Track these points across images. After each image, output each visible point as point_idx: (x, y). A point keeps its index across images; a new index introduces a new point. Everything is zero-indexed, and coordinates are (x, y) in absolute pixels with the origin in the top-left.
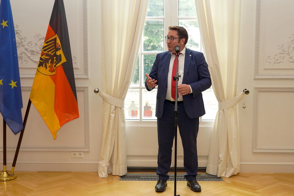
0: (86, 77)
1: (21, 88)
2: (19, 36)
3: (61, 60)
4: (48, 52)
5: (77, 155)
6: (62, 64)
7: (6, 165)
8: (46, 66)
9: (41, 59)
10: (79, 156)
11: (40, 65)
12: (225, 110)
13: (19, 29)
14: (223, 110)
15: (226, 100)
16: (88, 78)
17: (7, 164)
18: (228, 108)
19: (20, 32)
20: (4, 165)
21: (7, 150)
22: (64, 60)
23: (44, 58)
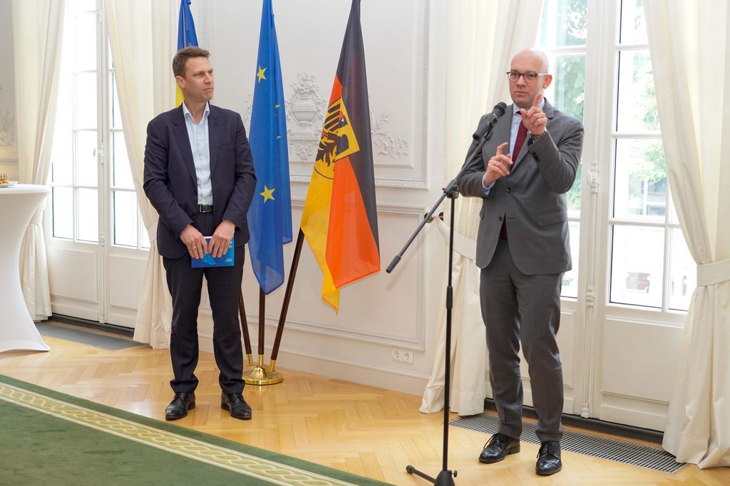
0: (423, 186)
1: (292, 202)
2: (315, 98)
3: (347, 147)
4: (332, 130)
5: (402, 356)
6: (348, 156)
7: (263, 353)
8: (328, 161)
9: (321, 145)
10: (405, 359)
11: (320, 157)
12: (710, 288)
13: (314, 84)
14: (706, 287)
15: (714, 260)
16: (426, 190)
17: (265, 351)
18: (721, 283)
19: (315, 90)
20: (259, 353)
21: (286, 325)
22: (354, 147)
23: (325, 143)
